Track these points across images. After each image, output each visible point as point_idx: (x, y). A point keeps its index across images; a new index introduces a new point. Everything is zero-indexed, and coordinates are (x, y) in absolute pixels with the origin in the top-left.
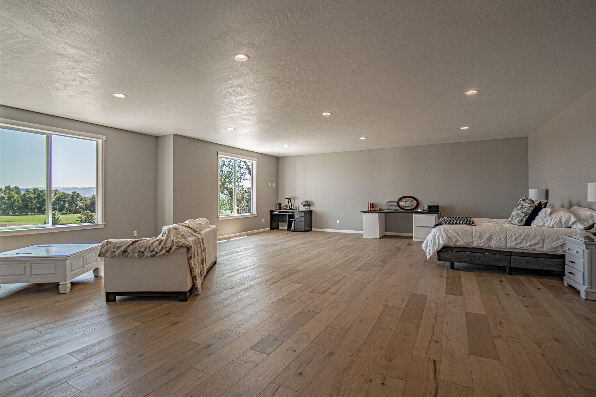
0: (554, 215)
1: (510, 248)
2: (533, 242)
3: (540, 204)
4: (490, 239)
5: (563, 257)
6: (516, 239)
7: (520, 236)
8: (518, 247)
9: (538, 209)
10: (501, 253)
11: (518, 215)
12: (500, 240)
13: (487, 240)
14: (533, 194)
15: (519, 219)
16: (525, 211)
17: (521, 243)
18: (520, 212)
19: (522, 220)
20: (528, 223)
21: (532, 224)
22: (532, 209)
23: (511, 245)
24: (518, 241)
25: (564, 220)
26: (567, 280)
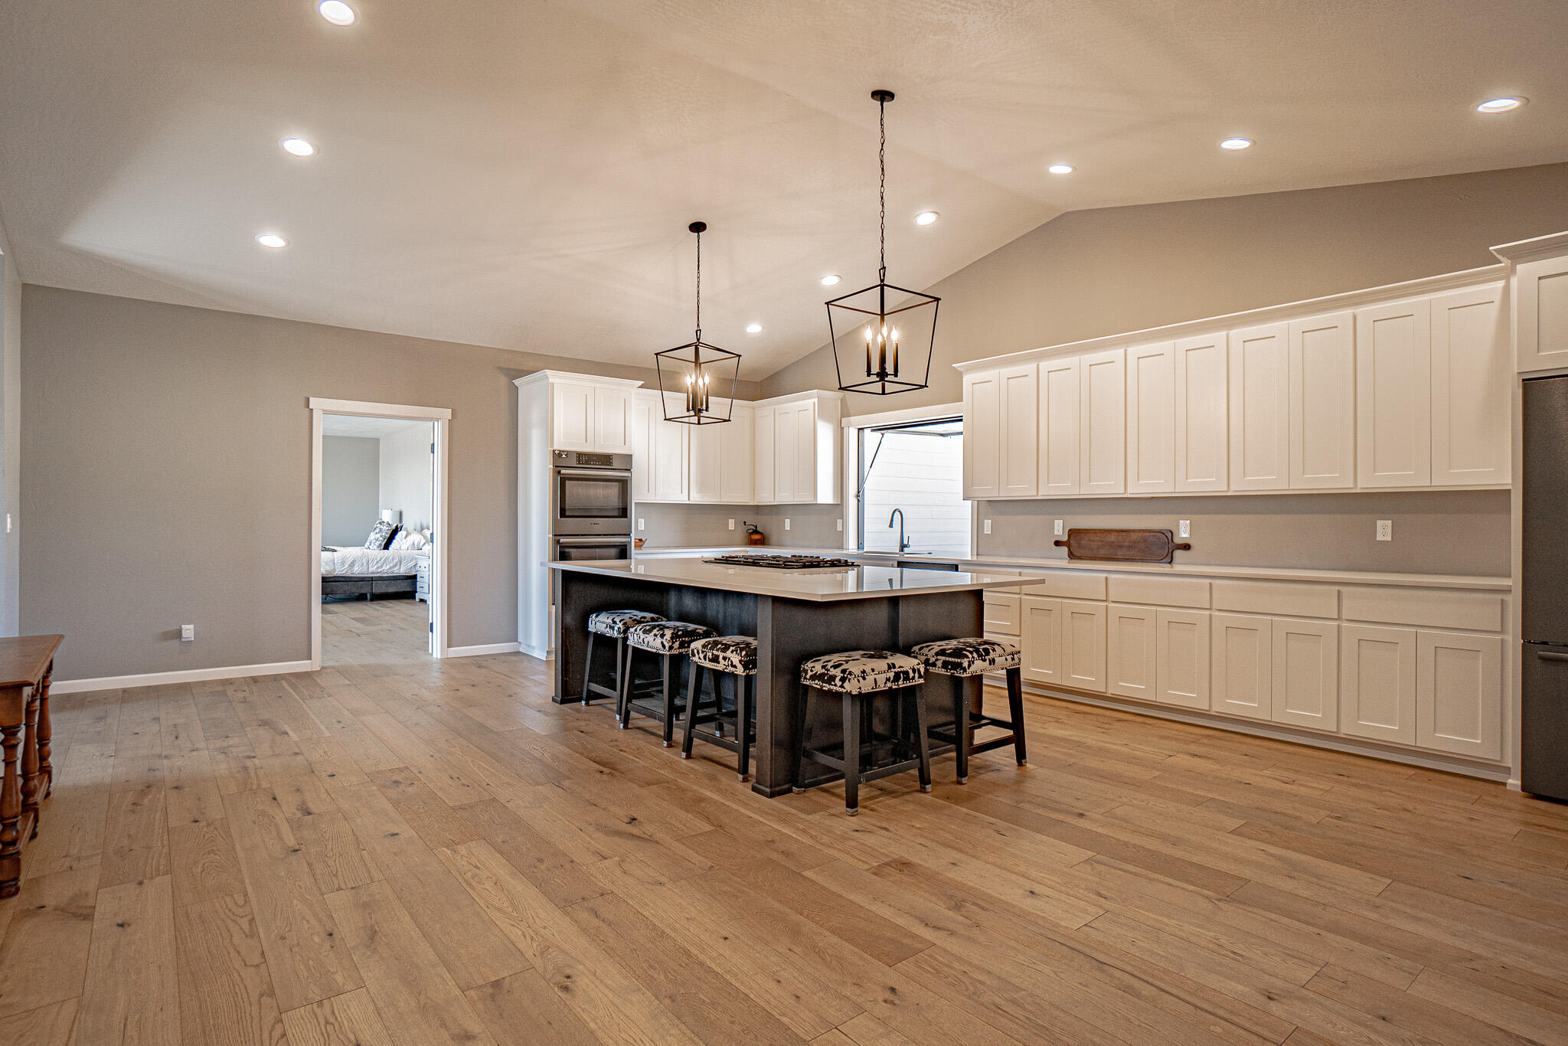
0: (408, 538)
1: (371, 573)
2: (392, 565)
3: (397, 527)
4: (352, 564)
5: (414, 577)
6: (378, 562)
7: (380, 560)
8: (379, 570)
9: (395, 532)
10: (362, 579)
11: (377, 540)
12: (362, 565)
13: (349, 566)
14: (387, 516)
15: (378, 543)
16: (384, 534)
17: (382, 566)
18: (378, 535)
19: (380, 544)
20: (386, 547)
21: (390, 548)
22: (390, 532)
23: (373, 570)
24: (379, 565)
25: (416, 543)
26: (418, 596)
